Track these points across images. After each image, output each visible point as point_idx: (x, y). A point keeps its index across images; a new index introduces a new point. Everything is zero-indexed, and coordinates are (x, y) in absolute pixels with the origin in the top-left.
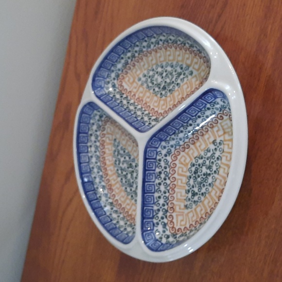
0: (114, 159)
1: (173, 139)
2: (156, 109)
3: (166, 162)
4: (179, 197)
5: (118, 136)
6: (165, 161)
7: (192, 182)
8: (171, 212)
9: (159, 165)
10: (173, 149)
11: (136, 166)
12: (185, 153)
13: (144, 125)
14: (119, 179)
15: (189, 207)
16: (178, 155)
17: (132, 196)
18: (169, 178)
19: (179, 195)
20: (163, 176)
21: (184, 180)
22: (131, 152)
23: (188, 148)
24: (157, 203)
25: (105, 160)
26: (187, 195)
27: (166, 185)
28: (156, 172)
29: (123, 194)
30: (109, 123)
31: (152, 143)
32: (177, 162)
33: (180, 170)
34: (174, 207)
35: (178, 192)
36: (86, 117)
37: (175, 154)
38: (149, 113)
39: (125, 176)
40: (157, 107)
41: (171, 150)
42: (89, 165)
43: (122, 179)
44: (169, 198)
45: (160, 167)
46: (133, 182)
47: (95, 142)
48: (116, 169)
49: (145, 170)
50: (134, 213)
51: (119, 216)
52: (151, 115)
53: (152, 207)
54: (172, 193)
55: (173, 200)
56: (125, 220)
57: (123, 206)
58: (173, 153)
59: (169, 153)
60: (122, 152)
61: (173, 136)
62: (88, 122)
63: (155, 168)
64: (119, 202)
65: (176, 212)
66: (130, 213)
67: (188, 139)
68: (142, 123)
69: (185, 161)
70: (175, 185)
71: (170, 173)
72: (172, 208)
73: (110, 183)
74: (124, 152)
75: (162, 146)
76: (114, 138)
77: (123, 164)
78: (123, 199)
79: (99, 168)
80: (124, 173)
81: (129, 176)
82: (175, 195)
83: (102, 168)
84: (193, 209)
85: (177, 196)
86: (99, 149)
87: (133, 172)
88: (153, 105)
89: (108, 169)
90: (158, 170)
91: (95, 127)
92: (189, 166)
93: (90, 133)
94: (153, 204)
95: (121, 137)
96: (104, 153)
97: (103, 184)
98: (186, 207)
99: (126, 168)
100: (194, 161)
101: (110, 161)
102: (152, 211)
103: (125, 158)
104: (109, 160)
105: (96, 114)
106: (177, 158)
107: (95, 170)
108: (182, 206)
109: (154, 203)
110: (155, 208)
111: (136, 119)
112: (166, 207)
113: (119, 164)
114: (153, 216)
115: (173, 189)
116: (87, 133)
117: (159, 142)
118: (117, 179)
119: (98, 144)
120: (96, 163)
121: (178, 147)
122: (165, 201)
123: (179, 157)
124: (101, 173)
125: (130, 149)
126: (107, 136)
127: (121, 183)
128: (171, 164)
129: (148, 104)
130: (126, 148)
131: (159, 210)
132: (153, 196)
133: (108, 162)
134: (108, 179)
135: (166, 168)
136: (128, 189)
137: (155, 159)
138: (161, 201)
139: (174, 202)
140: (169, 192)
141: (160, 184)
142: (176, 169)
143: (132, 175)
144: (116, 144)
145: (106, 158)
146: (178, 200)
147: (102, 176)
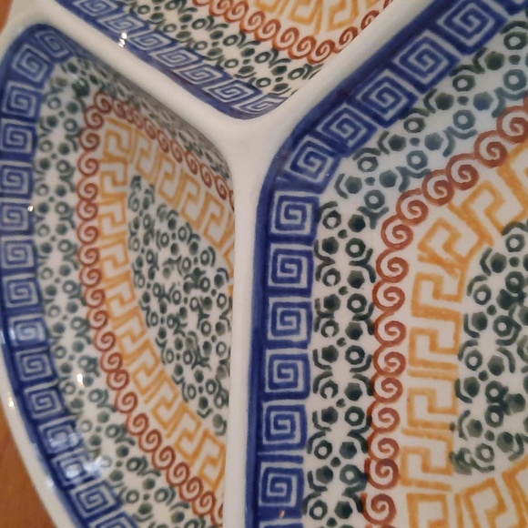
0: (133, 256)
1: (397, 144)
2: (305, 31)
3: (361, 254)
4: (421, 412)
5: (147, 166)
6: (355, 249)
7: (488, 344)
8: (385, 481)
9: (326, 269)
10: (391, 195)
11: (218, 280)
12: (452, 208)
13: (257, 92)
14: (153, 333)
15: (474, 464)
16: (417, 221)
17: (204, 403)
18: (373, 329)
19: (421, 404)
20: (343, 317)
21: (448, 334)
22: (199, 222)
23: (465, 187)
24: (316, 442)
25: (97, 259)
26: (462, 407)
27: (361, 360)
28: (312, 300)
29: (167, 391)
30: (112, 115)
31: (295, 167)
32: (409, 254)
33: (427, 288)
34: (398, 461)
35: (413, 393)
36: (25, 95)
37: (400, 215)
38: (276, 50)
39: (177, 322)
40: (308, 22)
41: (381, 200)
42: (34, 280)
43: (162, 334)
44: (375, 415)
45: (331, 279)
46: (207, 346)
47: (61, 192)
48: (139, 293)
49: (263, 291)
50: (211, 473)
51: (150, 484)
52: (283, 55)
53: (299, 460)
54: (387, 395)
55: (392, 428)
56: (177, 499)
57: (165, 443)
58: (392, 212)
59: (372, 212)
60: (161, 226)
61: (397, 129)
62: (31, 114)
63: (310, 282)
64: (154, 425)
65: (407, 483)
66: (194, 472)
67: (472, 140)
68: (249, 85)
69: (448, 247)
70: (400, 357)
71: (376, 302)
72: (390, 462)
73: (116, 349)
74: (172, 224)
75: (342, 176)
76: (132, 172)
77: (167, 272)
78: (166, 414)
79: (76, 291)
80: (173, 309)
81: (192, 320)
82: (400, 406)
83: (89, 292)
84: (496, 475)
85: (410, 408)
86: (77, 221)
87: (207, 302)
88: (292, 17)
89: (109, 294)
90: (320, 291)
91: (58, 136)
92: (474, 269)
93: (40, 155)
94: (300, 446)
95: (158, 166)
96: (97, 233)
97: (90, 351)
98: (459, 461)
99: (180, 288)
100: (499, 247)
101: (116, 265)
102: (294, 479)
103: (174, 249)
104: (115, 258)
105: (62, 83)
106: (410, 235)
107: (62, 299)
108: (439, 458)
109: (305, 443)
110: (311, 464)
111: (218, 75)
112: (359, 460)
113: (152, 275)
114: (302, 503)
115: (392, 379)
116: (27, 158)
117: (330, 161)
118: (143, 333)
119: (71, 199)
120: (65, 272)
121: (415, 184)
122: (353, 434)
123: (419, 231)
124: (82, 312)
125: (193, 211)
126: (104, 167)
127: (158, 350)
128: (379, 261)
129: (269, 17)
130: (179, 210)
131: (326, 474)
132: (301, 409)
133: (109, 271)
134: (110, 334)
135: (356, 281)
136: (189, 375)
137: (309, 240)
138: (339, 433)
139: (396, 435)
140: (371, 392)
141: (330, 354)
142: (406, 285)
143: (202, 316)
144: (141, 196)
145: (103, 254)
146: (416, 427)
147: (86, 323)
